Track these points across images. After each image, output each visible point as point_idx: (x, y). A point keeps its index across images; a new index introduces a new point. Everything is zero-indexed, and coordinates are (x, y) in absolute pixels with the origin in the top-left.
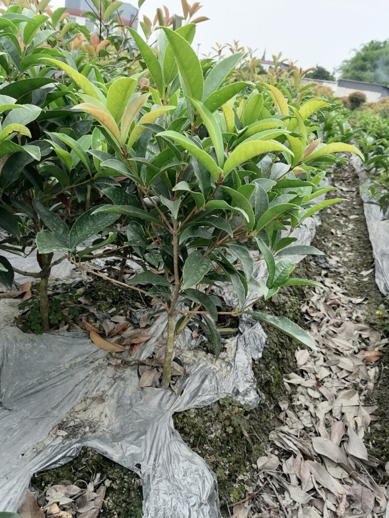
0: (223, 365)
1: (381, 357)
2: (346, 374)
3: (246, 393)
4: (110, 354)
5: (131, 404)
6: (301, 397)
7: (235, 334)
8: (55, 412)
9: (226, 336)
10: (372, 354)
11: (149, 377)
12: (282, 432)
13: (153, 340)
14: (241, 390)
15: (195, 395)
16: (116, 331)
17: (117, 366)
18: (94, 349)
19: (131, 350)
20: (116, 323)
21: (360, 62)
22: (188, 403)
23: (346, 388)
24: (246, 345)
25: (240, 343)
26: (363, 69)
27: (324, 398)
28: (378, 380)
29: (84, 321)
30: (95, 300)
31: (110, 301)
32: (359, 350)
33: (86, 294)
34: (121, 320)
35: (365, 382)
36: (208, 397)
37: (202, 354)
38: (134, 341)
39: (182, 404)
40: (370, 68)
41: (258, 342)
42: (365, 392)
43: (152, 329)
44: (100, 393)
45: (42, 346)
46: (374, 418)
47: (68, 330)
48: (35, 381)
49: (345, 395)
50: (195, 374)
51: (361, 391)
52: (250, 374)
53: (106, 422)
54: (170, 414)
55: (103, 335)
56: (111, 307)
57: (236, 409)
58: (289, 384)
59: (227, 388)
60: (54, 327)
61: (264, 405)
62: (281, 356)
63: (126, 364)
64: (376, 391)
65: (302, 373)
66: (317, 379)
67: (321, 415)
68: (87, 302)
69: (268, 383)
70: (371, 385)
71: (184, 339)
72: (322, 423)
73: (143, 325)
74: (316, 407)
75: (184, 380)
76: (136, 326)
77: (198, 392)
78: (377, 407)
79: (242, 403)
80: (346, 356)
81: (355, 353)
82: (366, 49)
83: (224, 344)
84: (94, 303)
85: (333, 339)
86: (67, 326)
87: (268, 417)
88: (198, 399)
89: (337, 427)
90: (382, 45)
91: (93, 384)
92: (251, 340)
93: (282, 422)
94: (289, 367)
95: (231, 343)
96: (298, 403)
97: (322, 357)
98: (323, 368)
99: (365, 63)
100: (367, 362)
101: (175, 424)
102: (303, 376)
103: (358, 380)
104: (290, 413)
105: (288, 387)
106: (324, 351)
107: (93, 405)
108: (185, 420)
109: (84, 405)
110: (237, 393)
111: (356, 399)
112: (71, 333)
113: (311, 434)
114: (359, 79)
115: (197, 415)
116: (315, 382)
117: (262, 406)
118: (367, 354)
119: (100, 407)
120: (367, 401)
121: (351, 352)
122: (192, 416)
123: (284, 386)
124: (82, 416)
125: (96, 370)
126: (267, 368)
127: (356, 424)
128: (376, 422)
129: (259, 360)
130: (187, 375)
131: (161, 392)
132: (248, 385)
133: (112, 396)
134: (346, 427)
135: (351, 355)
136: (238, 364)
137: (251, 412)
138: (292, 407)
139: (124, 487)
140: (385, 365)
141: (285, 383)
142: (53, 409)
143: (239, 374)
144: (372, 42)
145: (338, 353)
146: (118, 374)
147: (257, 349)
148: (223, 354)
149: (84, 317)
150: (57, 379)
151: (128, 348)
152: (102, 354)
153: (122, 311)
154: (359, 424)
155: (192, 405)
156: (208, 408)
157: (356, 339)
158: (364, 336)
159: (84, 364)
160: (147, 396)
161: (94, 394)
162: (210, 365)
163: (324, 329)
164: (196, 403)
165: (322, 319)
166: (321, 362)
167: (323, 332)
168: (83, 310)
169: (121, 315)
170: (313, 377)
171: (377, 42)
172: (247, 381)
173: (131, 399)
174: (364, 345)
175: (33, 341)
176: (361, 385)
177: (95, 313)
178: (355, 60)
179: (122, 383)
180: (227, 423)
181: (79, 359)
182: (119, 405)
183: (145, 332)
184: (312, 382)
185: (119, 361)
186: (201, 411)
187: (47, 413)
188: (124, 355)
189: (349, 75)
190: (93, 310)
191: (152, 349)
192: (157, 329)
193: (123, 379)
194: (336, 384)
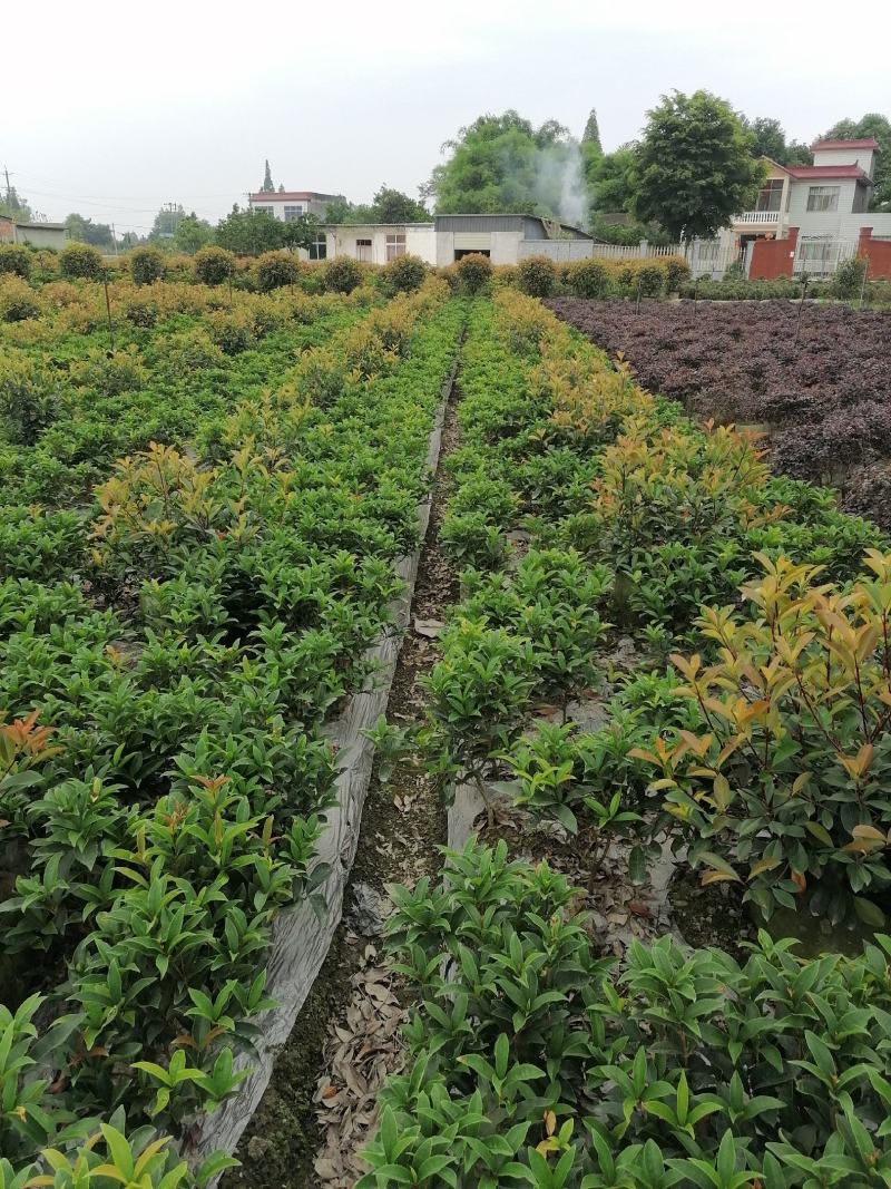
21: (469, 170)
40: (490, 179)
90: (501, 126)
99: (479, 169)
171: (490, 121)
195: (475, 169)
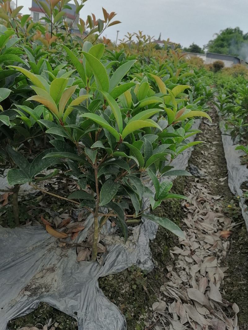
0: (131, 244)
1: (231, 235)
2: (210, 246)
3: (145, 263)
4: (59, 239)
5: (71, 273)
6: (181, 262)
7: (139, 224)
8: (23, 280)
9: (133, 225)
10: (225, 233)
11: (83, 255)
12: (168, 286)
13: (87, 229)
14: (142, 261)
15: (112, 265)
16: (63, 224)
17: (63, 248)
18: (48, 237)
19: (72, 236)
20: (63, 219)
21: (220, 42)
22: (108, 270)
23: (209, 256)
24: (145, 230)
25: (141, 229)
26: (222, 46)
27: (195, 263)
28: (229, 250)
29: (42, 218)
30: (50, 203)
31: (59, 204)
32: (218, 230)
33: (43, 200)
34: (66, 216)
35: (221, 251)
36: (121, 266)
37: (117, 237)
38: (74, 231)
39: (104, 271)
40: (226, 46)
41: (153, 228)
42: (221, 258)
43: (86, 222)
44: (52, 266)
45: (15, 236)
46: (226, 275)
47: (32, 225)
48: (10, 259)
49: (208, 260)
50: (113, 252)
51: (219, 257)
52: (148, 250)
53: (56, 285)
54: (96, 279)
55: (54, 227)
56: (60, 208)
57: (139, 273)
58: (174, 254)
59: (133, 260)
60: (22, 223)
61: (157, 269)
62: (168, 237)
63: (68, 246)
64: (228, 257)
65: (181, 246)
66: (191, 250)
67: (193, 274)
68: (44, 205)
69: (160, 254)
70: (224, 253)
71: (106, 228)
72: (194, 279)
73: (80, 219)
74: (190, 269)
75: (106, 255)
76: (76, 220)
77: (114, 263)
78: (228, 268)
79: (143, 269)
80: (209, 235)
81: (215, 232)
82: (223, 33)
83: (131, 230)
84: (48, 206)
85: (202, 224)
86: (31, 222)
87: (159, 276)
88: (114, 268)
89: (203, 281)
90: (233, 31)
91: (48, 260)
92: (149, 227)
93: (169, 279)
94: (174, 242)
95: (136, 229)
96: (179, 266)
97: (194, 235)
98: (195, 243)
99: (223, 42)
100: (222, 238)
101: (100, 285)
102: (182, 248)
103: (217, 250)
104: (174, 273)
105: (173, 256)
106: (196, 231)
107: (47, 274)
108: (106, 282)
109: (41, 274)
110: (140, 263)
111: (215, 262)
112: (33, 227)
113: (187, 286)
114: (220, 52)
115: (114, 278)
116: (190, 252)
117: (155, 270)
118: (223, 233)
119: (52, 275)
120: (222, 264)
121: (212, 231)
122: (111, 279)
123: (170, 255)
124: (41, 281)
125: (49, 251)
126: (159, 244)
127: (215, 279)
128: (227, 277)
129: (154, 240)
130: (108, 252)
131: (90, 264)
132: (146, 257)
133: (60, 267)
134: (209, 281)
135: (213, 234)
136: (140, 243)
137: (148, 274)
138: (175, 269)
139: (66, 327)
140: (233, 239)
141: (171, 254)
142: (22, 277)
143: (141, 250)
144: (227, 29)
145: (204, 232)
146: (64, 253)
147: (153, 233)
148: (131, 237)
149: (42, 215)
150: (24, 258)
151: (70, 235)
152: (53, 240)
153: (67, 211)
154: (217, 279)
155: (110, 272)
156: (121, 273)
157: (216, 223)
158: (221, 221)
159: (41, 247)
160: (82, 267)
161: (48, 266)
162: (122, 245)
163: (196, 217)
164: (113, 270)
165: (194, 211)
166: (193, 239)
167: (195, 219)
168: (42, 211)
169: (66, 213)
170: (189, 249)
171: (230, 29)
172: (146, 255)
173: (71, 269)
174: (220, 227)
175: (9, 233)
176: (218, 253)
177: (49, 212)
178: (217, 40)
179: (66, 259)
180: (133, 282)
181: (39, 244)
182: (64, 273)
183: (81, 224)
184: (188, 252)
185: (64, 244)
186: (116, 276)
187: (18, 280)
188: (68, 240)
189: (213, 50)
190: (48, 210)
191: (86, 236)
192: (89, 222)
193: (67, 256)
194: (203, 252)
195: (222, 42)
